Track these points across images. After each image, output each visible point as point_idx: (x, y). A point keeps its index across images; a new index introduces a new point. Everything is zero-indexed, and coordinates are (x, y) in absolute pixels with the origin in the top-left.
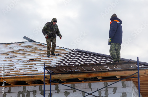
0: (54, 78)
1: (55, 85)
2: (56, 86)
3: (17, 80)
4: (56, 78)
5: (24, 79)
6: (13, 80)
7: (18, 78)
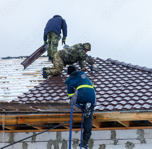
0: (109, 119)
1: (110, 131)
2: (112, 132)
3: (45, 121)
4: (110, 119)
5: (57, 119)
6: (40, 120)
7: (47, 117)
